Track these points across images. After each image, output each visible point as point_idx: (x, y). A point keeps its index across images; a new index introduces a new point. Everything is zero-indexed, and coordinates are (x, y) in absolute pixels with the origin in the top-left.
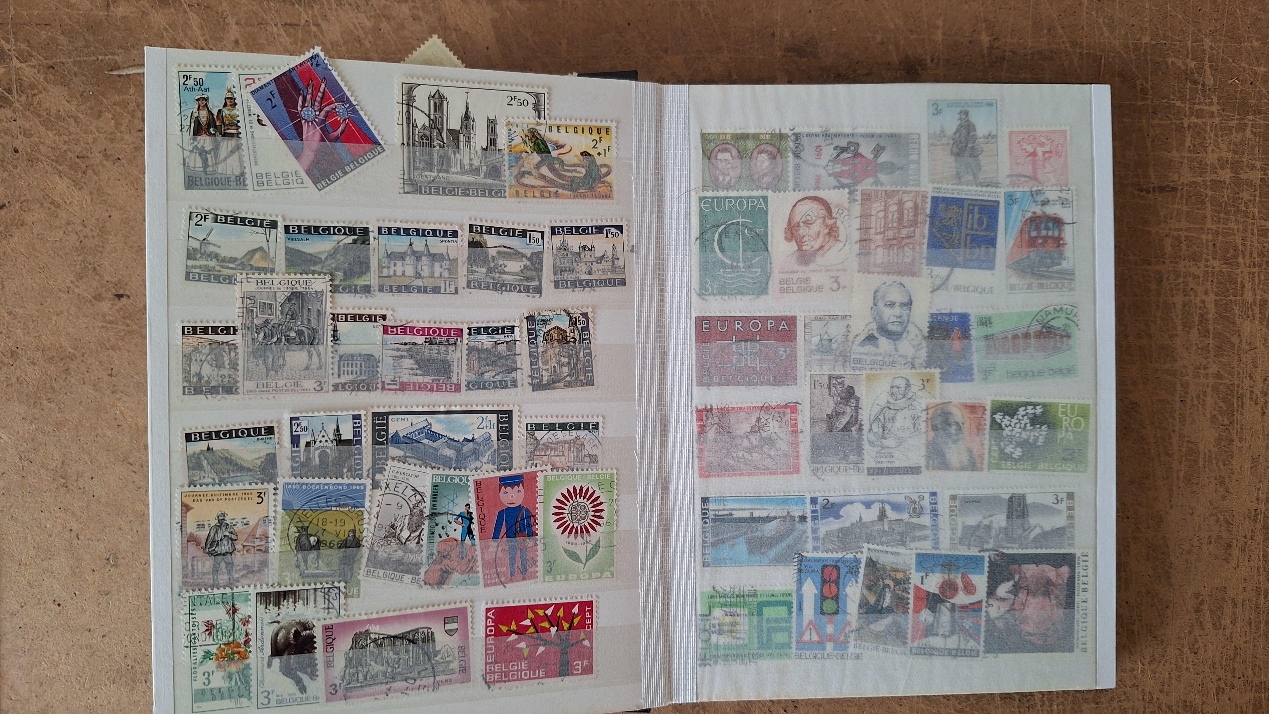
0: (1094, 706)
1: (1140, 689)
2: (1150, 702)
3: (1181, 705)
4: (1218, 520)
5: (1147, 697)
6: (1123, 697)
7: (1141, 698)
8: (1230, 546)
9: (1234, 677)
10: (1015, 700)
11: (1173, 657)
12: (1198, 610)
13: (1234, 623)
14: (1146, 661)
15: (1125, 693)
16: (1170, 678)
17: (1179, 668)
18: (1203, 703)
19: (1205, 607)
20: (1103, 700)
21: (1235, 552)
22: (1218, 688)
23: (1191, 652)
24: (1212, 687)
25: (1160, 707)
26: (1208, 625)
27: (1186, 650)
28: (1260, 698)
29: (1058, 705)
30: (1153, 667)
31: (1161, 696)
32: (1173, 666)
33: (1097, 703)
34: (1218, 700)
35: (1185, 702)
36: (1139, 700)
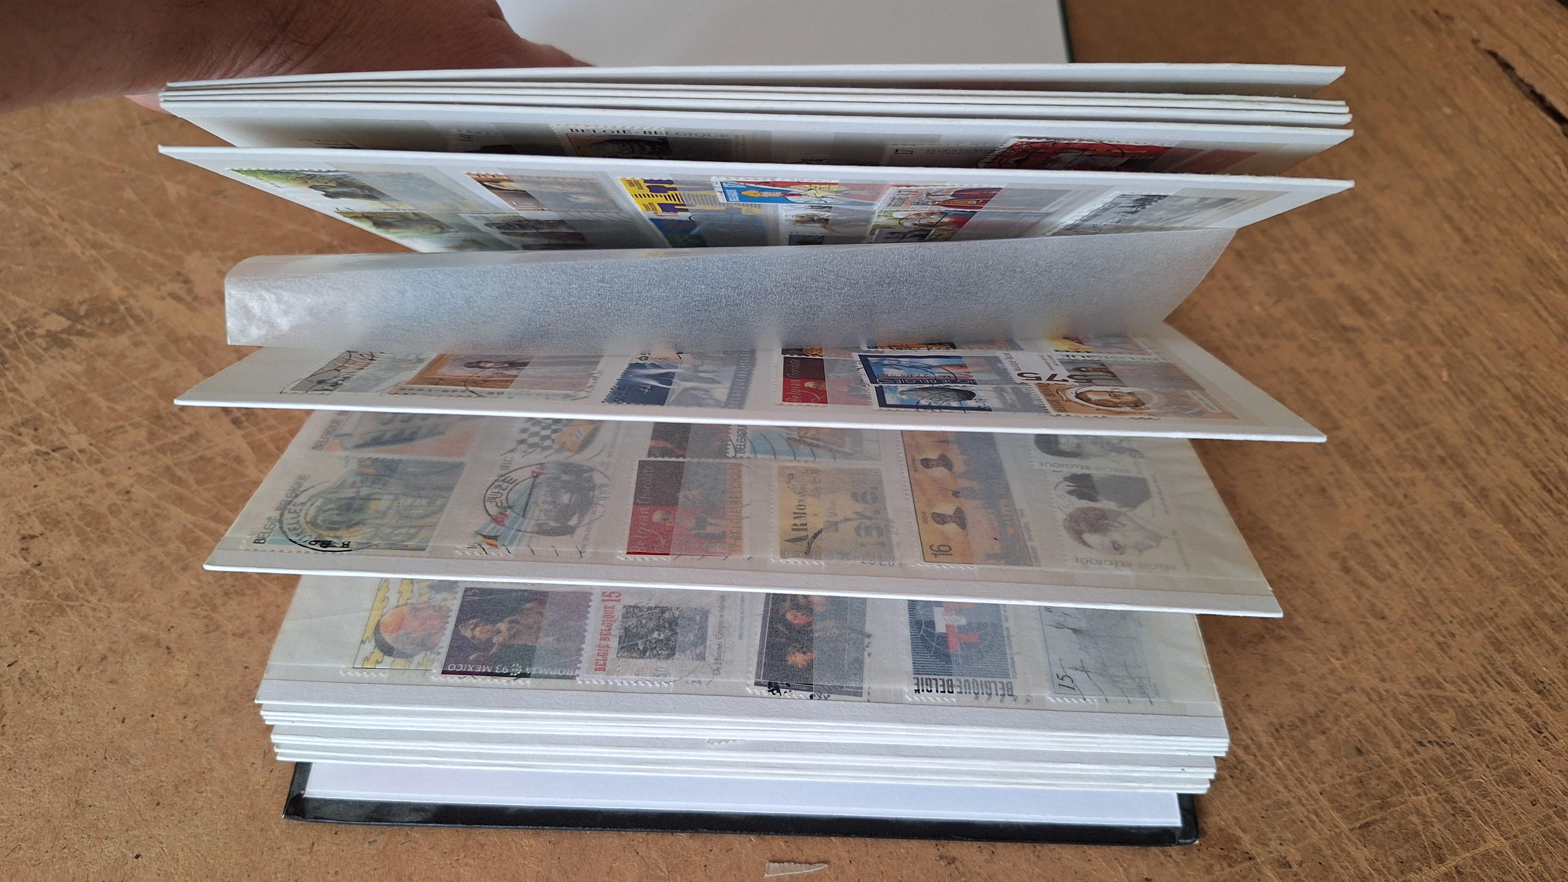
0: (1323, 738)
1: (1358, 690)
2: (1381, 699)
3: (1417, 684)
4: (1291, 471)
5: (1375, 697)
6: (1347, 709)
7: (1367, 700)
8: (1323, 490)
9: (1444, 623)
10: (1225, 779)
11: (1363, 633)
12: (1347, 570)
13: (1395, 565)
14: (1340, 655)
15: (1346, 704)
16: (1380, 659)
17: (1380, 644)
18: (1438, 671)
19: (1352, 563)
20: (1327, 724)
21: (1336, 494)
22: (1439, 644)
23: (1378, 619)
24: (1431, 646)
25: (1397, 700)
26: (1372, 581)
27: (1371, 620)
28: (1491, 632)
29: (1281, 759)
30: (1351, 656)
31: (1388, 686)
32: (1372, 644)
33: (1324, 733)
34: (1450, 658)
35: (1419, 679)
36: (1367, 704)
